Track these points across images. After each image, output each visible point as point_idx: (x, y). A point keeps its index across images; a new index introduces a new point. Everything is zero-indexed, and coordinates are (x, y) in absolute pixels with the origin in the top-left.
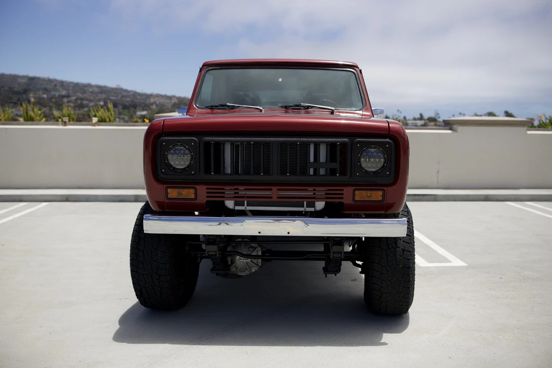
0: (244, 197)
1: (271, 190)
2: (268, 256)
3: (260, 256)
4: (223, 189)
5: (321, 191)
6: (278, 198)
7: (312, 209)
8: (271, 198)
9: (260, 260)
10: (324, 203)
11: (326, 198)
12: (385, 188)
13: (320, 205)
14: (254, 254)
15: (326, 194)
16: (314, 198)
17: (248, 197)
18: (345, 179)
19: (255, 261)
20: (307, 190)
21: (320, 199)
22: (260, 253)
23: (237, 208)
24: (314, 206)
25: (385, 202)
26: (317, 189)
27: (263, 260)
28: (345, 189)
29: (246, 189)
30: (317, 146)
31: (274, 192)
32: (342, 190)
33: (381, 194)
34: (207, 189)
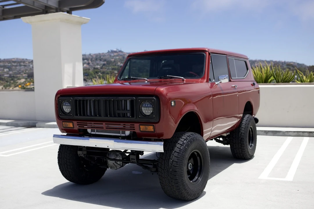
0: (95, 128)
1: (102, 124)
2: (125, 160)
3: (121, 160)
4: (87, 123)
5: (128, 125)
6: (106, 128)
7: (124, 135)
8: (103, 128)
9: (121, 162)
10: (129, 132)
11: (131, 129)
12: (154, 125)
13: (128, 133)
14: (118, 159)
15: (131, 127)
16: (125, 129)
17: (97, 128)
18: (134, 119)
19: (119, 163)
20: (120, 125)
21: (128, 130)
22: (121, 159)
23: (92, 133)
24: (125, 134)
25: (155, 132)
26: (126, 124)
27: (123, 162)
28: (135, 124)
29: (94, 124)
30: (126, 101)
31: (104, 125)
32: (134, 125)
33: (153, 128)
34: (77, 123)
